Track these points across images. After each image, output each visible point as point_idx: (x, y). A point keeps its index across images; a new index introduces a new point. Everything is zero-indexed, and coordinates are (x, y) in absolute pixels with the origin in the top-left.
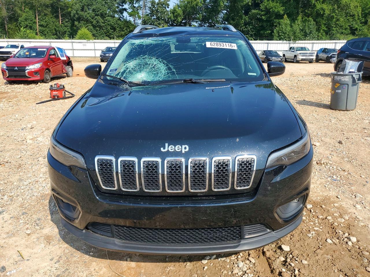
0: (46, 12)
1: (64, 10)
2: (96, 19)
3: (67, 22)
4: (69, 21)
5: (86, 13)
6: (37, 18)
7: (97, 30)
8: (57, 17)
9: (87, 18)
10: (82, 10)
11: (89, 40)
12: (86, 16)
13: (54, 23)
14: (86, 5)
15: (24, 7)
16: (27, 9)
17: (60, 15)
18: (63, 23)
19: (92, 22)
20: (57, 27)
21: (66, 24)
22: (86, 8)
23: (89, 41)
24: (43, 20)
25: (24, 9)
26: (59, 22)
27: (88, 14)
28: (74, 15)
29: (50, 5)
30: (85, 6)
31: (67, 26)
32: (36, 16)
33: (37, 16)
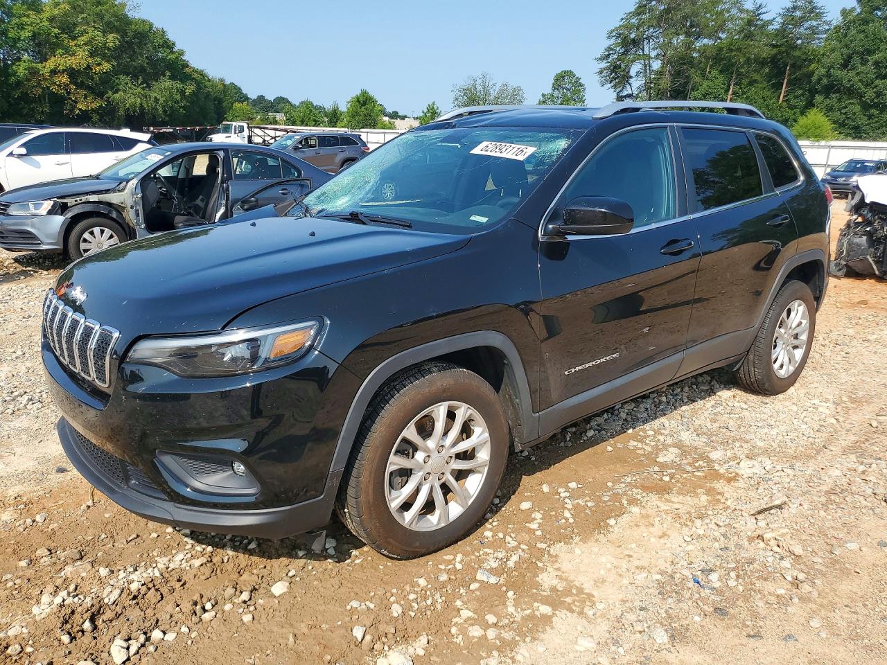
0: (756, 76)
1: (800, 67)
2: (876, 87)
3: (796, 97)
4: (802, 95)
5: (852, 73)
6: (731, 91)
7: (870, 117)
8: (778, 86)
9: (853, 85)
10: (845, 66)
11: (818, 141)
12: (849, 81)
13: (765, 101)
14: (857, 53)
15: (710, 68)
16: (715, 73)
17: (786, 80)
18: (786, 101)
19: (861, 96)
20: (769, 111)
21: (793, 102)
22: (856, 60)
23: (817, 144)
24: (742, 94)
25: (710, 72)
26: (779, 97)
27: (858, 74)
28: (820, 79)
29: (769, 60)
30: (855, 56)
31: (796, 107)
32: (729, 87)
33: (731, 87)
